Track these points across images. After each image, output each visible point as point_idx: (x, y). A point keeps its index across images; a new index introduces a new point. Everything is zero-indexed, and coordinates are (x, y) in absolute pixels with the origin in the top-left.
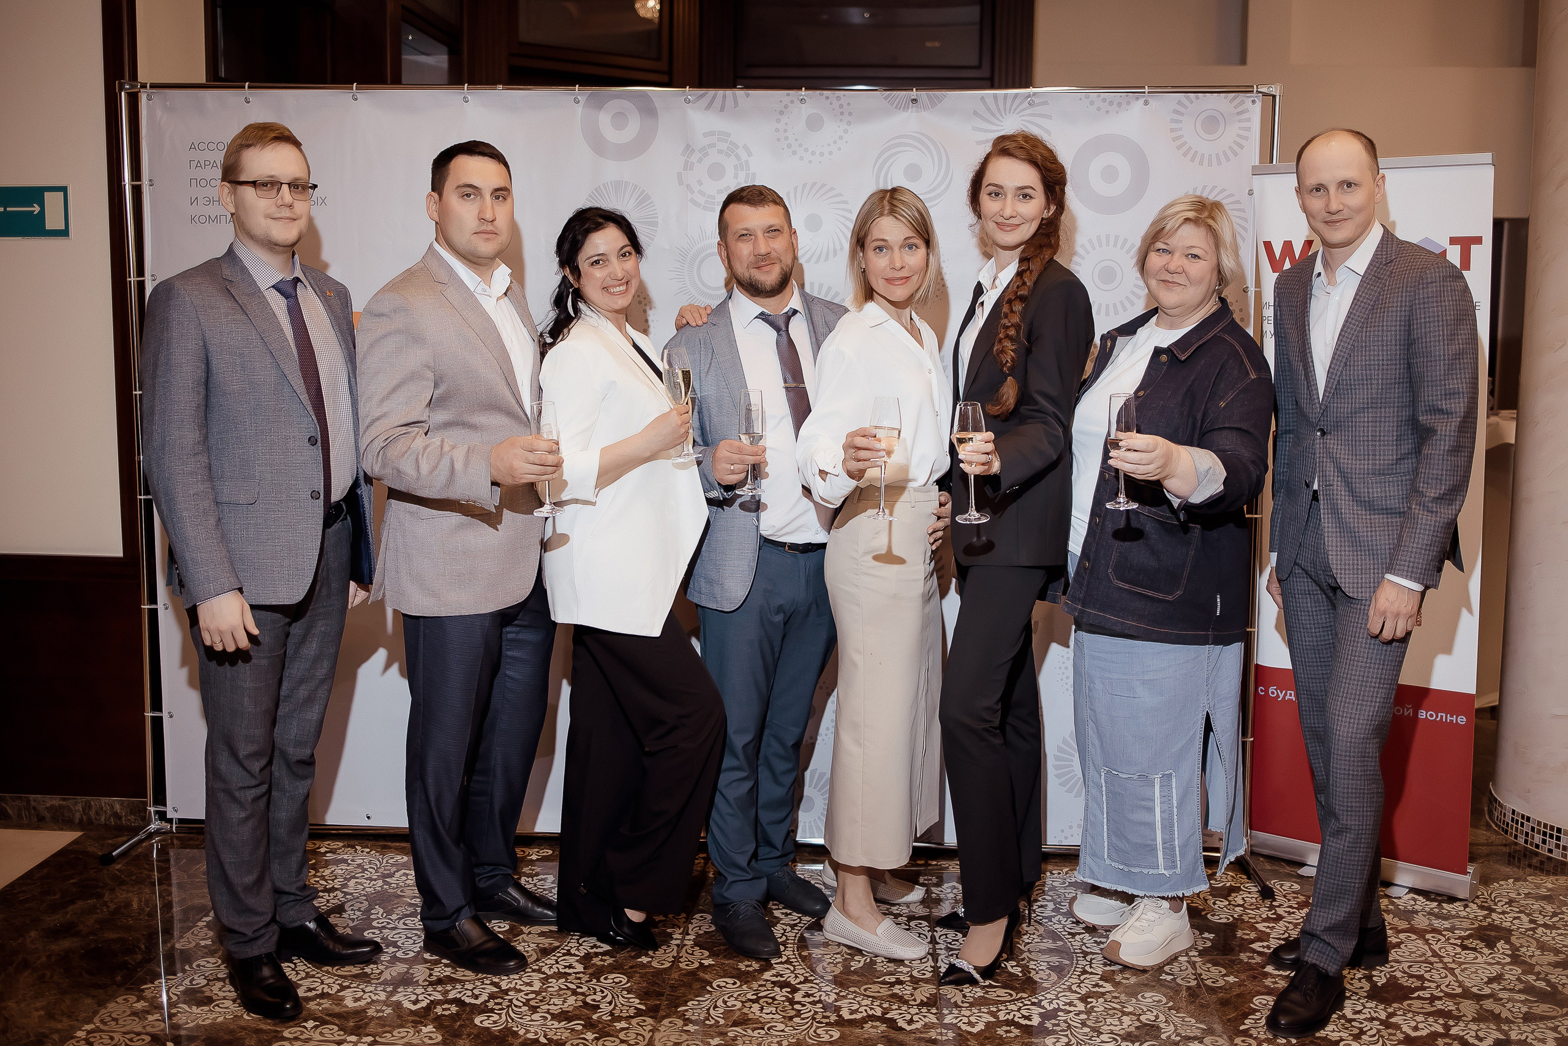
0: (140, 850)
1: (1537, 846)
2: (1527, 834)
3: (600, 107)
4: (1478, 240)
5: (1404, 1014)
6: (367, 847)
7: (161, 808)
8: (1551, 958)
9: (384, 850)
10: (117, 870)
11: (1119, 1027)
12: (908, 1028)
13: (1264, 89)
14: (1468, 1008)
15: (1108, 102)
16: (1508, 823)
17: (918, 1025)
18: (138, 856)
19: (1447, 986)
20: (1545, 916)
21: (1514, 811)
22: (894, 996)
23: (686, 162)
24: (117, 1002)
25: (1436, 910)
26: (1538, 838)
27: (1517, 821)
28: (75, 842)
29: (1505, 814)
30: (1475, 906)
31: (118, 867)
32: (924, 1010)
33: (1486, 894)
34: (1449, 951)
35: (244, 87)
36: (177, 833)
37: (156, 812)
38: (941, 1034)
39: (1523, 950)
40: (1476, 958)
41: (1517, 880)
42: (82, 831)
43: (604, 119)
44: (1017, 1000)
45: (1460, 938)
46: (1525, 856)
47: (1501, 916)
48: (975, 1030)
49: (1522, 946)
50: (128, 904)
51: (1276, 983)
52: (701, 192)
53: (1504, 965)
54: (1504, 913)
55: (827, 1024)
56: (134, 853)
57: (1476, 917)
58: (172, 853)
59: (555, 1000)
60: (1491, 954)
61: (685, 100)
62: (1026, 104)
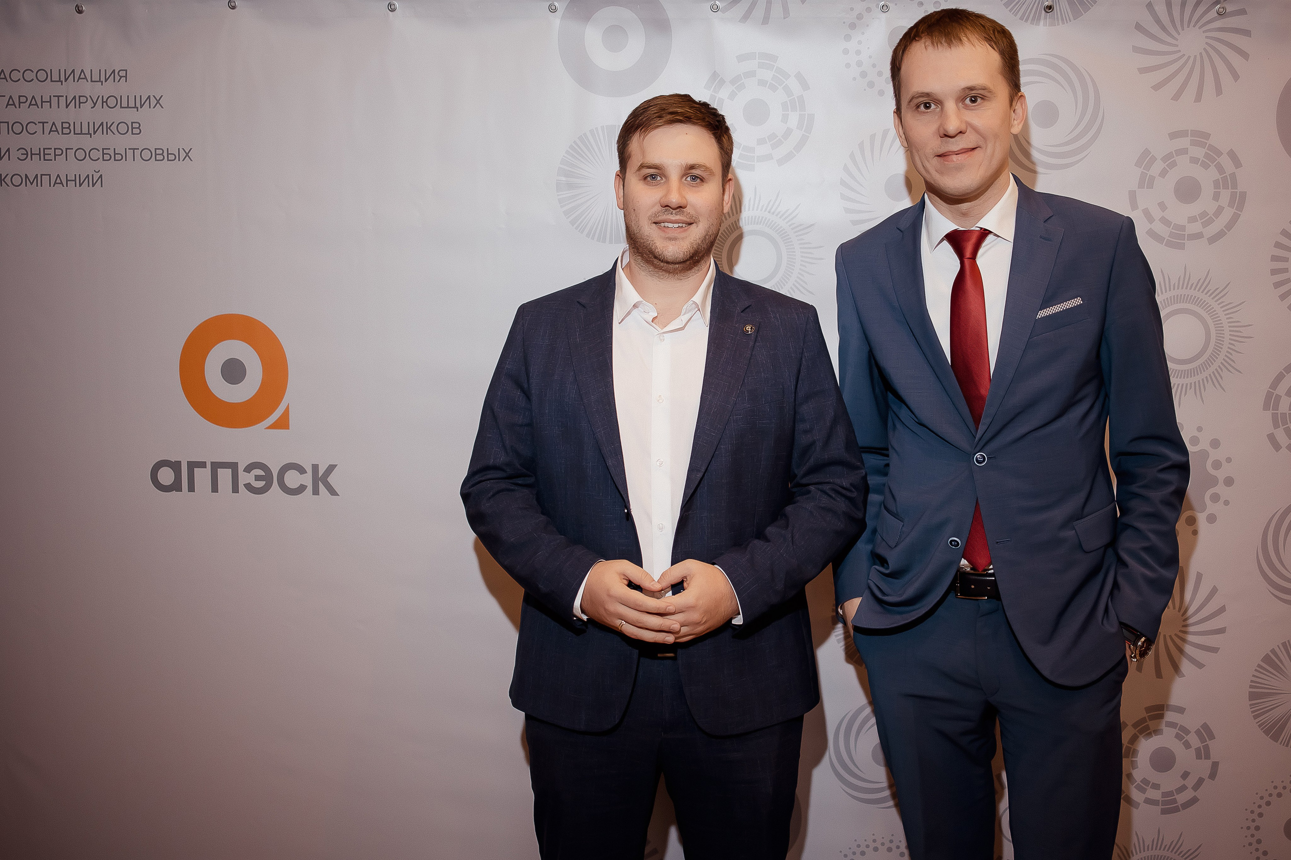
61: (712, 7)
62: (1213, 14)
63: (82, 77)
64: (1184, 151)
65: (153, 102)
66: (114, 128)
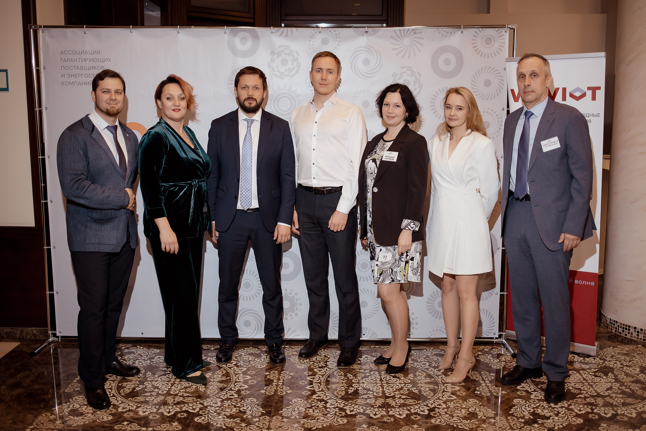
0: (45, 350)
1: (620, 333)
2: (616, 328)
3: (235, 35)
4: (599, 88)
5: (575, 405)
6: (142, 346)
7: (54, 332)
8: (631, 379)
9: (149, 347)
10: (37, 358)
11: (461, 414)
12: (375, 417)
13: (510, 26)
14: (600, 401)
15: (446, 32)
16: (608, 324)
17: (379, 416)
18: (45, 352)
19: (590, 392)
20: (626, 362)
21: (610, 319)
22: (368, 403)
23: (272, 58)
24: (42, 416)
25: (583, 361)
26: (621, 330)
27: (612, 323)
28: (17, 347)
29: (607, 320)
30: (598, 359)
31: (37, 357)
32: (380, 409)
33: (602, 353)
34: (590, 378)
35: (83, 27)
36: (61, 342)
37: (52, 334)
38: (388, 419)
39: (619, 376)
40: (601, 380)
41: (614, 347)
42: (20, 342)
43: (237, 40)
44: (418, 404)
45: (593, 372)
46: (615, 337)
47: (609, 362)
48: (402, 417)
49: (618, 375)
50: (43, 373)
51: (522, 393)
52: (278, 71)
53: (612, 383)
54: (610, 361)
55: (342, 417)
56: (43, 351)
57: (599, 363)
58: (59, 350)
59: (227, 410)
60: (606, 378)
61: (271, 32)
62: (413, 33)
63: (86, 53)
64: (405, 72)
65: (108, 60)
66: (96, 68)
